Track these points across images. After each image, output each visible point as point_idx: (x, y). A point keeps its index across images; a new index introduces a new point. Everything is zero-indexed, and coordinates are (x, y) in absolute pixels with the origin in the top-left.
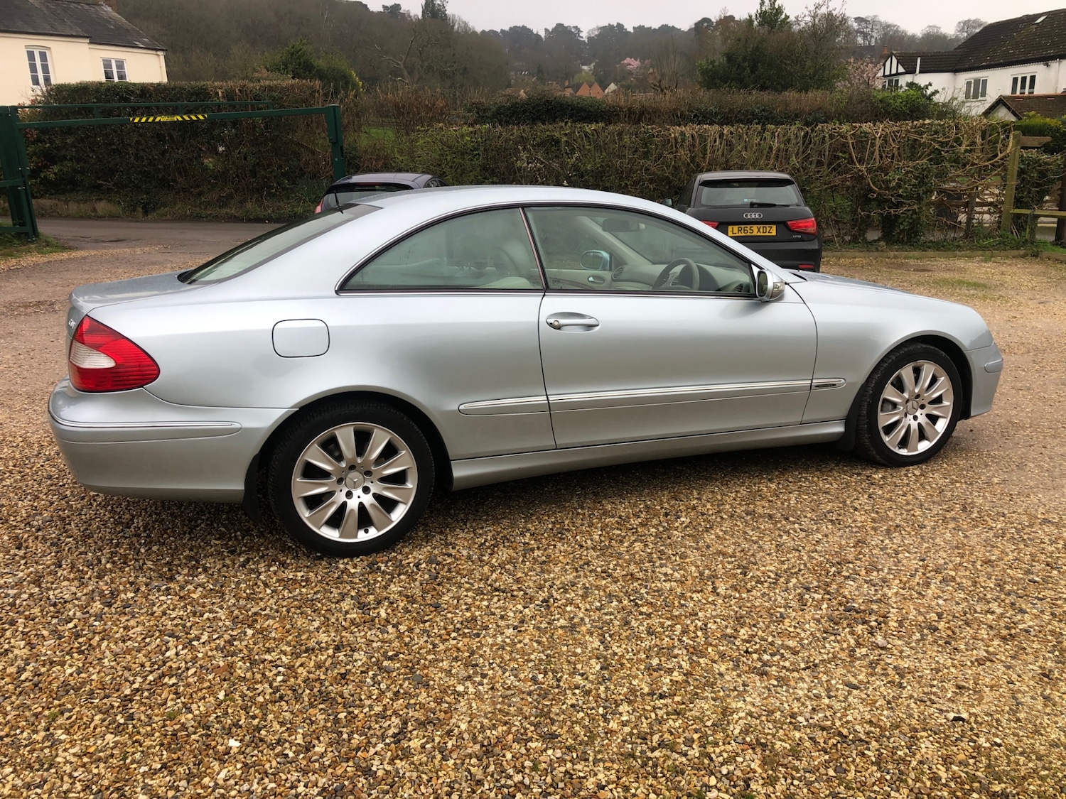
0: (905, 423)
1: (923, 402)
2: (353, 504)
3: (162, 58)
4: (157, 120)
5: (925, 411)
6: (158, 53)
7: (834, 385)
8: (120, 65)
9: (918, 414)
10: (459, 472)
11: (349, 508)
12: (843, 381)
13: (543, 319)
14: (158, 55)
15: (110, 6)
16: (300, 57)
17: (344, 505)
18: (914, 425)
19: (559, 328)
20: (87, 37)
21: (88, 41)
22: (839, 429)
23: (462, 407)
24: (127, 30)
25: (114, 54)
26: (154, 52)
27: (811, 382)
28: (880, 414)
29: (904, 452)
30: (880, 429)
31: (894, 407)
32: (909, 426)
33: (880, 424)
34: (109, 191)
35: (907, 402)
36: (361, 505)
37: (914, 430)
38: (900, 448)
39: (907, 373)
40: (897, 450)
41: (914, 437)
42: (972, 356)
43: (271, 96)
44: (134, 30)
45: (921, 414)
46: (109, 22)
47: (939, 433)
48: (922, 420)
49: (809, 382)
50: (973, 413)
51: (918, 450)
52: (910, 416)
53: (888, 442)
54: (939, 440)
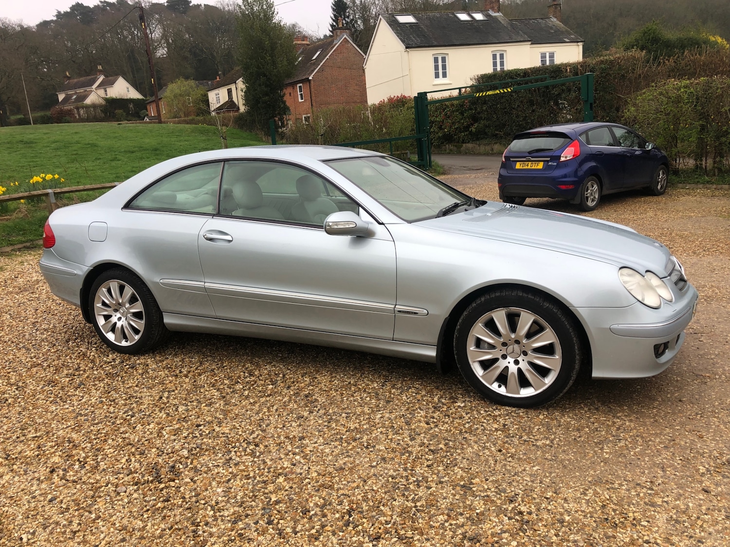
0: (502, 364)
1: (524, 349)
2: (119, 324)
3: (581, 47)
4: (487, 94)
5: (526, 358)
8: (552, 56)
9: (520, 359)
10: (168, 320)
11: (117, 326)
12: (425, 311)
14: (578, 45)
15: (556, 17)
16: (650, 34)
17: (115, 323)
18: (513, 369)
19: (211, 239)
20: (530, 41)
21: (530, 43)
22: (432, 353)
23: (161, 281)
24: (562, 32)
25: (547, 49)
26: (576, 44)
27: (395, 307)
28: (471, 349)
29: (502, 391)
30: (471, 363)
31: (492, 347)
32: (507, 368)
33: (471, 358)
34: (501, 137)
35: (504, 344)
36: (122, 326)
37: (513, 373)
38: (500, 386)
39: (499, 316)
40: (495, 387)
41: (513, 380)
42: (584, 314)
43: (601, 68)
44: (566, 31)
45: (523, 360)
46: (551, 28)
47: (546, 384)
48: (524, 365)
49: (393, 306)
50: (596, 374)
51: (519, 394)
52: (511, 359)
53: (482, 377)
54: (544, 391)
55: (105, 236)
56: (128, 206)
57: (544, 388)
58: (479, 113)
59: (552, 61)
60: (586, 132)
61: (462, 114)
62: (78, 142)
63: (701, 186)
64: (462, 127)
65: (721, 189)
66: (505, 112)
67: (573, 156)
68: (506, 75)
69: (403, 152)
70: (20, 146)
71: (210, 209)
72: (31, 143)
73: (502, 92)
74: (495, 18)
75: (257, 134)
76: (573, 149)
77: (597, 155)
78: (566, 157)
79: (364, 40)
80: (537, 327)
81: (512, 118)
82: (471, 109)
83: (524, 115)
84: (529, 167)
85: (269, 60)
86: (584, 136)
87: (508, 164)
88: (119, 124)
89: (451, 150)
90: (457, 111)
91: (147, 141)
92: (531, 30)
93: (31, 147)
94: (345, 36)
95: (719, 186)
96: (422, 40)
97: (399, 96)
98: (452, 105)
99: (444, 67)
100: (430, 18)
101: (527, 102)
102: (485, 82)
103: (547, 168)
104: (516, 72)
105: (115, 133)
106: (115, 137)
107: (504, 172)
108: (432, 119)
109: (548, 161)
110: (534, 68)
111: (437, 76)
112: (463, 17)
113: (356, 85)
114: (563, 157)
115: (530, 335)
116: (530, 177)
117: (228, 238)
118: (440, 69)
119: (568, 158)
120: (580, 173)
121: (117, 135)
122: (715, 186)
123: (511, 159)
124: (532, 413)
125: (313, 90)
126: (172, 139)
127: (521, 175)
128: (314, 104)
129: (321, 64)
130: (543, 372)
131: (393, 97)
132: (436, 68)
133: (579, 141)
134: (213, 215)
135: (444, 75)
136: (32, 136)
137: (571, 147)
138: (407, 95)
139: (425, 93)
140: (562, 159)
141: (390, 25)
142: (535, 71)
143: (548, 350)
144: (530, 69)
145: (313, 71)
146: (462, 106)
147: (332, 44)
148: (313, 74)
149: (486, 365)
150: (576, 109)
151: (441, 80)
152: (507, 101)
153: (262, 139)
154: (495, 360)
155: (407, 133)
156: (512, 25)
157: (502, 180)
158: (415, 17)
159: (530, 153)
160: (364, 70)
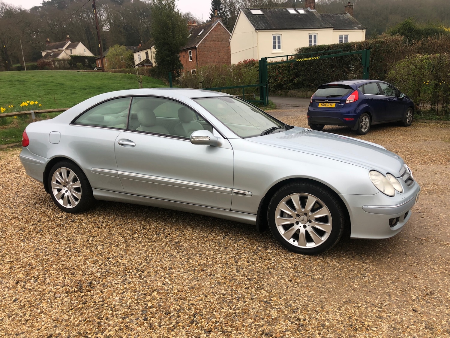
0: (296, 227)
1: (309, 218)
2: (66, 195)
3: (365, 33)
4: (304, 60)
5: (311, 224)
6: (363, 30)
7: (244, 194)
8: (346, 37)
9: (307, 225)
10: (95, 193)
12: (250, 193)
13: (117, 141)
14: (363, 31)
15: (349, 13)
16: (407, 25)
17: (64, 194)
18: (302, 230)
19: (122, 145)
20: (333, 28)
21: (333, 29)
22: (254, 219)
23: (92, 169)
24: (353, 23)
25: (343, 33)
26: (361, 30)
27: (232, 190)
28: (278, 217)
29: (296, 244)
30: (277, 226)
31: (290, 216)
32: (299, 230)
33: (278, 223)
34: (313, 87)
35: (298, 215)
36: (68, 196)
37: (302, 233)
38: (294, 241)
39: (295, 198)
40: (291, 241)
41: (302, 238)
42: (346, 198)
43: (376, 46)
44: (356, 22)
45: (309, 225)
46: (346, 20)
47: (322, 241)
48: (309, 229)
49: (231, 190)
50: (353, 236)
51: (306, 246)
52: (301, 225)
53: (283, 235)
54: (321, 245)
55: (59, 140)
56: (74, 122)
57: (321, 243)
58: (299, 72)
59: (346, 40)
60: (363, 86)
61: (289, 72)
62: (52, 82)
63: (434, 121)
64: (288, 80)
65: (446, 123)
66: (315, 71)
67: (354, 100)
68: (317, 48)
69: (251, 94)
70: (17, 83)
71: (123, 126)
72: (24, 81)
73: (313, 59)
74: (312, 13)
75: (162, 80)
76: (354, 96)
77: (369, 100)
78: (350, 101)
79: (230, 24)
80: (318, 206)
81: (319, 75)
82: (295, 69)
83: (327, 74)
84: (327, 106)
85: (171, 34)
86: (361, 88)
87: (314, 103)
88: (78, 72)
89: (281, 94)
90: (286, 70)
91: (94, 82)
92: (334, 20)
93: (23, 84)
94: (219, 21)
95: (445, 122)
96: (265, 25)
97: (251, 59)
98: (283, 66)
99: (279, 42)
100: (271, 12)
101: (329, 66)
102: (304, 52)
103: (337, 107)
104: (323, 47)
105: (75, 77)
106: (75, 80)
107: (311, 109)
108: (270, 75)
109: (338, 103)
110: (334, 45)
111: (274, 48)
112: (292, 11)
113: (225, 52)
114: (348, 100)
115: (313, 210)
116: (327, 112)
117: (133, 144)
118: (277, 43)
119: (351, 102)
120: (358, 111)
121: (76, 78)
122: (442, 122)
123: (316, 101)
124: (313, 258)
125: (198, 54)
126: (110, 82)
127: (322, 111)
128: (198, 63)
129: (204, 38)
130: (321, 233)
131: (246, 60)
132: (274, 43)
133: (358, 91)
134: (124, 130)
135: (279, 48)
136: (24, 77)
137: (353, 94)
138: (255, 59)
139: (266, 58)
140: (347, 102)
141: (247, 15)
142: (335, 47)
143: (324, 220)
144: (332, 45)
145: (198, 42)
146: (289, 67)
147: (210, 26)
148: (198, 44)
149: (286, 227)
150: (360, 71)
151: (277, 51)
152: (317, 64)
153: (165, 84)
154: (292, 225)
155: (254, 83)
156: (322, 17)
157: (310, 114)
158: (262, 11)
159: (328, 97)
160: (229, 43)
